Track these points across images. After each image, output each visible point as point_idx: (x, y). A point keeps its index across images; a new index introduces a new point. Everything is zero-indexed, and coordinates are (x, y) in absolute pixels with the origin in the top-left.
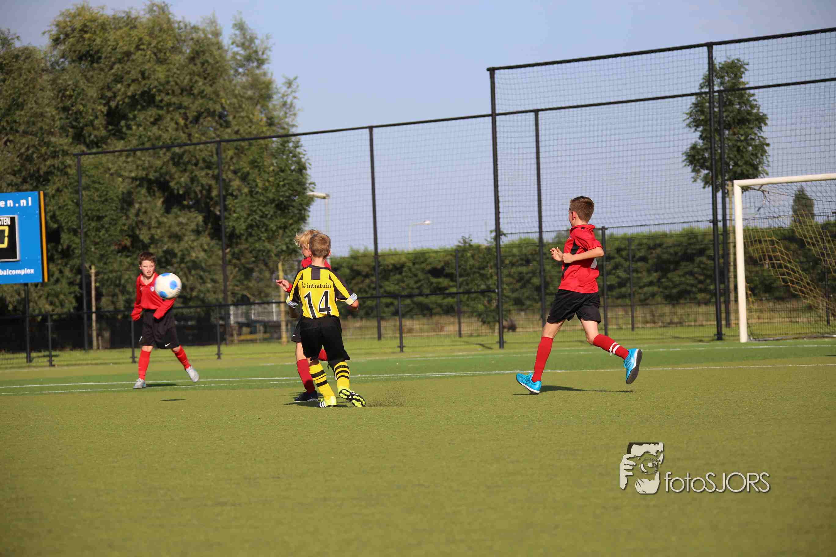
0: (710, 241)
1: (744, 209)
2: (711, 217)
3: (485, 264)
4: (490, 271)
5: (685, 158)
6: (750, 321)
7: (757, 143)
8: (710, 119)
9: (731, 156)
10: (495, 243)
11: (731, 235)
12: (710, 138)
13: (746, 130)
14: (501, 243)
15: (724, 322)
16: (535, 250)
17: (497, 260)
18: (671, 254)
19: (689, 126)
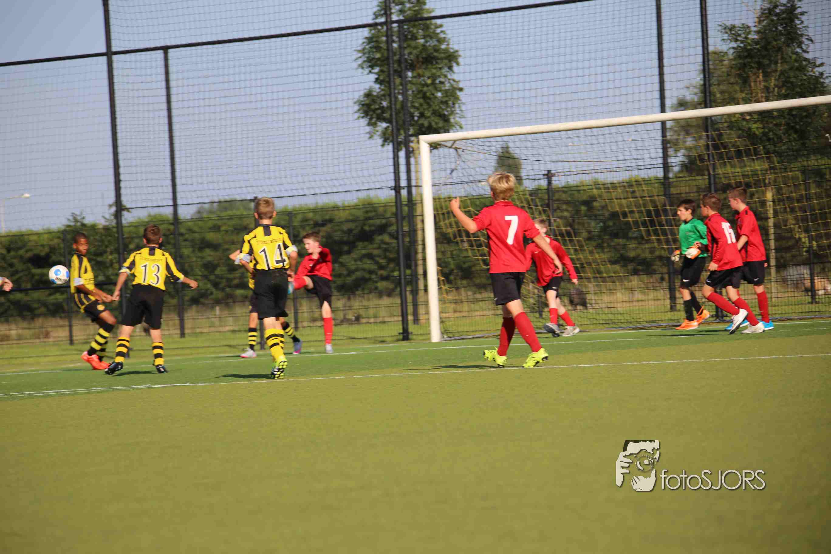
0: (393, 214)
1: (433, 171)
2: (392, 183)
3: (104, 247)
4: (110, 257)
5: (357, 108)
6: (444, 315)
7: (447, 88)
8: (388, 58)
9: (417, 105)
10: (115, 221)
11: (419, 206)
12: (389, 82)
13: (434, 71)
14: (124, 221)
15: (410, 318)
16: (169, 230)
17: (118, 243)
18: (343, 231)
19: (361, 66)
